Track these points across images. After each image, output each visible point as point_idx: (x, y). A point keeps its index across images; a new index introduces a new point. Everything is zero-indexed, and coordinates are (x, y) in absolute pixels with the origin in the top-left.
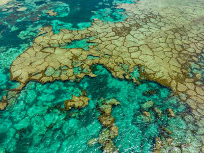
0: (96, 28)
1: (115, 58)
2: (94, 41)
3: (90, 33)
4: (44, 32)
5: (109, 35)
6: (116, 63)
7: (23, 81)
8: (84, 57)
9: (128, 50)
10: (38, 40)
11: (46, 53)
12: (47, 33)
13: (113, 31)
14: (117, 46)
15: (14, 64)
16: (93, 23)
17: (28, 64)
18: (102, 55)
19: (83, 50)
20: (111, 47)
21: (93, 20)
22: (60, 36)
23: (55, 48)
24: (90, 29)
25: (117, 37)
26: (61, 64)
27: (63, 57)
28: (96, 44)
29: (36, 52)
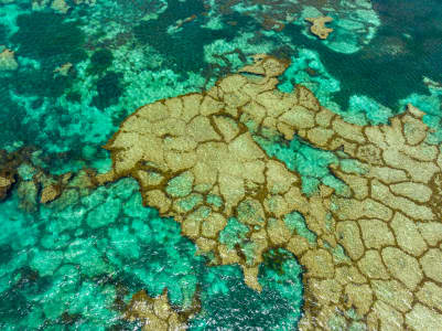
0: (390, 142)
1: (356, 277)
2: (347, 178)
3: (358, 145)
4: (260, 71)
5: (407, 189)
10: (231, 84)
11: (217, 130)
12: (263, 75)
13: (431, 184)
14: (397, 246)
15: (140, 113)
16: (396, 121)
18: (331, 239)
19: (299, 184)
20: (377, 233)
21: (407, 107)
22: (281, 106)
23: (243, 129)
24: (372, 133)
25: (426, 212)
26: (217, 183)
27: (237, 167)
29: (199, 114)
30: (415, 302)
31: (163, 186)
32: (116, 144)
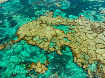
0: (80, 21)
2: (73, 29)
3: (74, 23)
4: (48, 14)
5: (86, 29)
6: (81, 51)
7: (20, 38)
8: (61, 37)
9: (96, 45)
10: (42, 18)
11: (42, 26)
12: (49, 15)
14: (88, 39)
15: (23, 26)
16: (79, 18)
17: (29, 29)
18: (74, 41)
19: (64, 33)
20: (84, 37)
21: (81, 15)
22: (55, 19)
23: (48, 25)
24: (75, 21)
26: (45, 36)
27: (49, 32)
28: (74, 31)
29: (37, 24)
30: (96, 48)
31: (32, 39)
32: (18, 33)
